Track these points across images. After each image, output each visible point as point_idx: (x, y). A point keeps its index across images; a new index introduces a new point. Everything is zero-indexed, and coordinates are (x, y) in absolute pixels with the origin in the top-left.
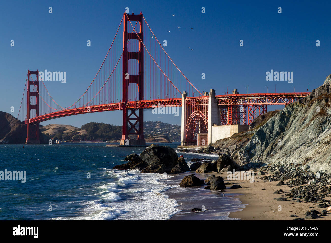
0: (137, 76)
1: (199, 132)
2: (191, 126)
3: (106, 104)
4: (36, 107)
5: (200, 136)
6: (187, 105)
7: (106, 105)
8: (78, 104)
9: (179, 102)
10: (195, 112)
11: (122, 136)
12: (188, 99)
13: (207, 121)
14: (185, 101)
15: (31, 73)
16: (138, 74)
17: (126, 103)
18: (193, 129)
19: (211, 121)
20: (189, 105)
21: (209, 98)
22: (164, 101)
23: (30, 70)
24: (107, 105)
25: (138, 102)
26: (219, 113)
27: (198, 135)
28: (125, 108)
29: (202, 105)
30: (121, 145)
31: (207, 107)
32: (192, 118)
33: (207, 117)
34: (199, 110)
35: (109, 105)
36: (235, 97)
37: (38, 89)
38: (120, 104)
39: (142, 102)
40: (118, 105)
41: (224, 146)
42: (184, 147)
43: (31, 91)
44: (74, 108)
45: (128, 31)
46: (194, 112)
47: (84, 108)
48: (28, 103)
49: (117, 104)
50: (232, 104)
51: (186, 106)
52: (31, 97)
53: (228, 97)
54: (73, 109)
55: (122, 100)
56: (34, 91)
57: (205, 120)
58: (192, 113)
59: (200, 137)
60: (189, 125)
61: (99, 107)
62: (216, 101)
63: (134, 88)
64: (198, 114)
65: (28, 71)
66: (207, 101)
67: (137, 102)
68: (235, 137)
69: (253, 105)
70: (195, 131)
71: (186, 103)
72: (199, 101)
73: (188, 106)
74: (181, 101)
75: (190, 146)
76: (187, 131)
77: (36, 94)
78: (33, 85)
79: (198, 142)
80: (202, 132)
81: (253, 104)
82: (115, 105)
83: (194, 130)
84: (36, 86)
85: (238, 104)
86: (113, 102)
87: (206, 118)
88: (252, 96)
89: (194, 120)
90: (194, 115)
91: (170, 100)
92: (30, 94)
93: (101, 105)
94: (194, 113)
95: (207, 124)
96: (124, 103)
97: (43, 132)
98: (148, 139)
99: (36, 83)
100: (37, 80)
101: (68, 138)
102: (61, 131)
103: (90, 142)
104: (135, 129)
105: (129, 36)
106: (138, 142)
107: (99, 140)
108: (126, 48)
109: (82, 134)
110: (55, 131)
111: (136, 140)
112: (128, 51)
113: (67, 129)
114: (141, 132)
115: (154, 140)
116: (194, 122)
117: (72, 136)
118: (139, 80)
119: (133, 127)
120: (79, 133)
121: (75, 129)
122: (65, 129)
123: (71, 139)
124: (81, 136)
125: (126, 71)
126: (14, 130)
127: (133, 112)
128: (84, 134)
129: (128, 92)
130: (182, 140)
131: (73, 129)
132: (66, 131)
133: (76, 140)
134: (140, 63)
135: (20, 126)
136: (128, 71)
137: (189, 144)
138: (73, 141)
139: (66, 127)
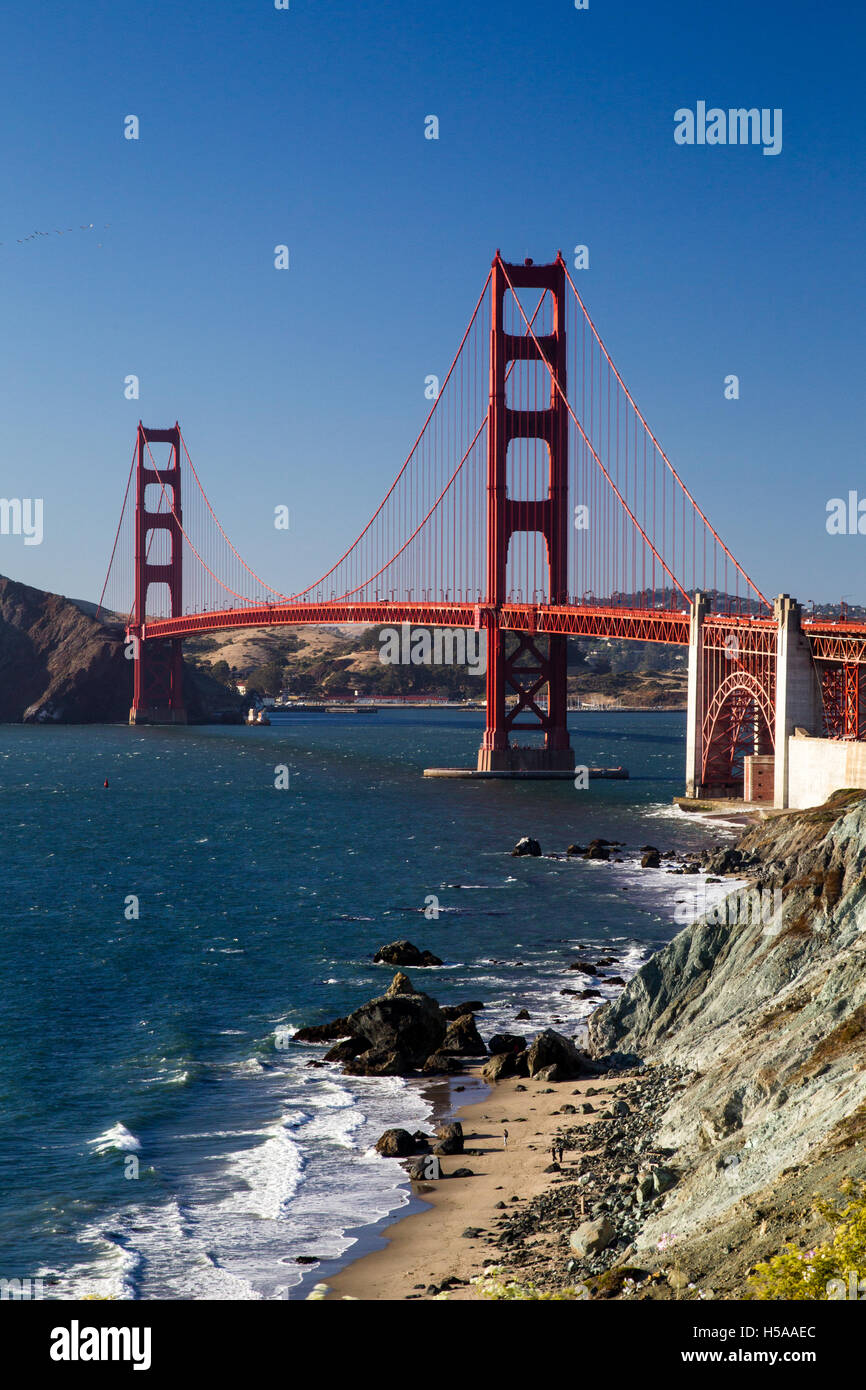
1: (756, 748)
2: (724, 724)
3: (429, 604)
4: (172, 574)
5: (754, 765)
6: (708, 647)
7: (428, 608)
8: (325, 589)
9: (682, 632)
10: (736, 677)
11: (485, 734)
12: (712, 623)
13: (772, 716)
14: (700, 631)
15: (148, 435)
16: (548, 496)
17: (498, 610)
18: (730, 734)
19: (787, 716)
20: (714, 648)
21: (779, 632)
22: (629, 620)
23: (146, 425)
24: (433, 608)
25: (542, 612)
26: (816, 688)
27: (748, 761)
28: (496, 630)
29: (756, 652)
30: (479, 770)
31: (773, 660)
32: (723, 696)
33: (773, 699)
34: (747, 670)
35: (441, 608)
37: (177, 504)
38: (477, 609)
39: (558, 610)
40: (471, 613)
42: (694, 804)
44: (314, 600)
45: (508, 330)
46: (732, 675)
47: (350, 607)
48: (137, 558)
49: (467, 609)
50: (857, 660)
51: (706, 650)
52: (150, 532)
53: (844, 635)
54: (309, 605)
55: (485, 595)
56: (164, 511)
57: (766, 709)
58: (723, 680)
59: (753, 770)
60: (714, 721)
61: (401, 610)
62: (804, 646)
63: (528, 548)
64: (743, 686)
65: (139, 429)
66: (771, 642)
67: (539, 612)
68: (813, 822)
70: (738, 745)
71: (707, 637)
72: (746, 635)
73: (711, 650)
74: (688, 626)
75: (715, 803)
76: (708, 743)
77: (171, 522)
78: (159, 486)
79: (747, 787)
80: (761, 752)
82: (460, 609)
83: (735, 740)
84: (169, 488)
86: (451, 600)
87: (769, 702)
89: (735, 706)
90: (732, 689)
91: (652, 620)
92: (146, 521)
93: (411, 604)
94: (729, 680)
95: (773, 726)
96: (492, 607)
97: (203, 658)
98: (636, 694)
99: (172, 477)
100: (172, 466)
101: (304, 685)
102: (280, 650)
103: (397, 703)
104: (536, 709)
105: (510, 348)
106: (545, 758)
107: (433, 694)
108: (500, 395)
109: (363, 666)
110: (254, 650)
111: (539, 751)
112: (509, 406)
113: (303, 645)
114: (556, 721)
115: (660, 699)
116: (734, 710)
117: (323, 674)
118: (550, 518)
119: (527, 700)
120: (351, 662)
121: (337, 645)
122: (293, 645)
123: (321, 690)
124: (360, 677)
125: (499, 486)
126: (85, 666)
127: (526, 641)
128: (373, 669)
129: (508, 566)
130: (690, 775)
131: (326, 643)
132: (301, 654)
133: (340, 691)
134: (554, 453)
135: (105, 649)
136: (509, 483)
137: (717, 791)
138: (328, 697)
139: (301, 637)
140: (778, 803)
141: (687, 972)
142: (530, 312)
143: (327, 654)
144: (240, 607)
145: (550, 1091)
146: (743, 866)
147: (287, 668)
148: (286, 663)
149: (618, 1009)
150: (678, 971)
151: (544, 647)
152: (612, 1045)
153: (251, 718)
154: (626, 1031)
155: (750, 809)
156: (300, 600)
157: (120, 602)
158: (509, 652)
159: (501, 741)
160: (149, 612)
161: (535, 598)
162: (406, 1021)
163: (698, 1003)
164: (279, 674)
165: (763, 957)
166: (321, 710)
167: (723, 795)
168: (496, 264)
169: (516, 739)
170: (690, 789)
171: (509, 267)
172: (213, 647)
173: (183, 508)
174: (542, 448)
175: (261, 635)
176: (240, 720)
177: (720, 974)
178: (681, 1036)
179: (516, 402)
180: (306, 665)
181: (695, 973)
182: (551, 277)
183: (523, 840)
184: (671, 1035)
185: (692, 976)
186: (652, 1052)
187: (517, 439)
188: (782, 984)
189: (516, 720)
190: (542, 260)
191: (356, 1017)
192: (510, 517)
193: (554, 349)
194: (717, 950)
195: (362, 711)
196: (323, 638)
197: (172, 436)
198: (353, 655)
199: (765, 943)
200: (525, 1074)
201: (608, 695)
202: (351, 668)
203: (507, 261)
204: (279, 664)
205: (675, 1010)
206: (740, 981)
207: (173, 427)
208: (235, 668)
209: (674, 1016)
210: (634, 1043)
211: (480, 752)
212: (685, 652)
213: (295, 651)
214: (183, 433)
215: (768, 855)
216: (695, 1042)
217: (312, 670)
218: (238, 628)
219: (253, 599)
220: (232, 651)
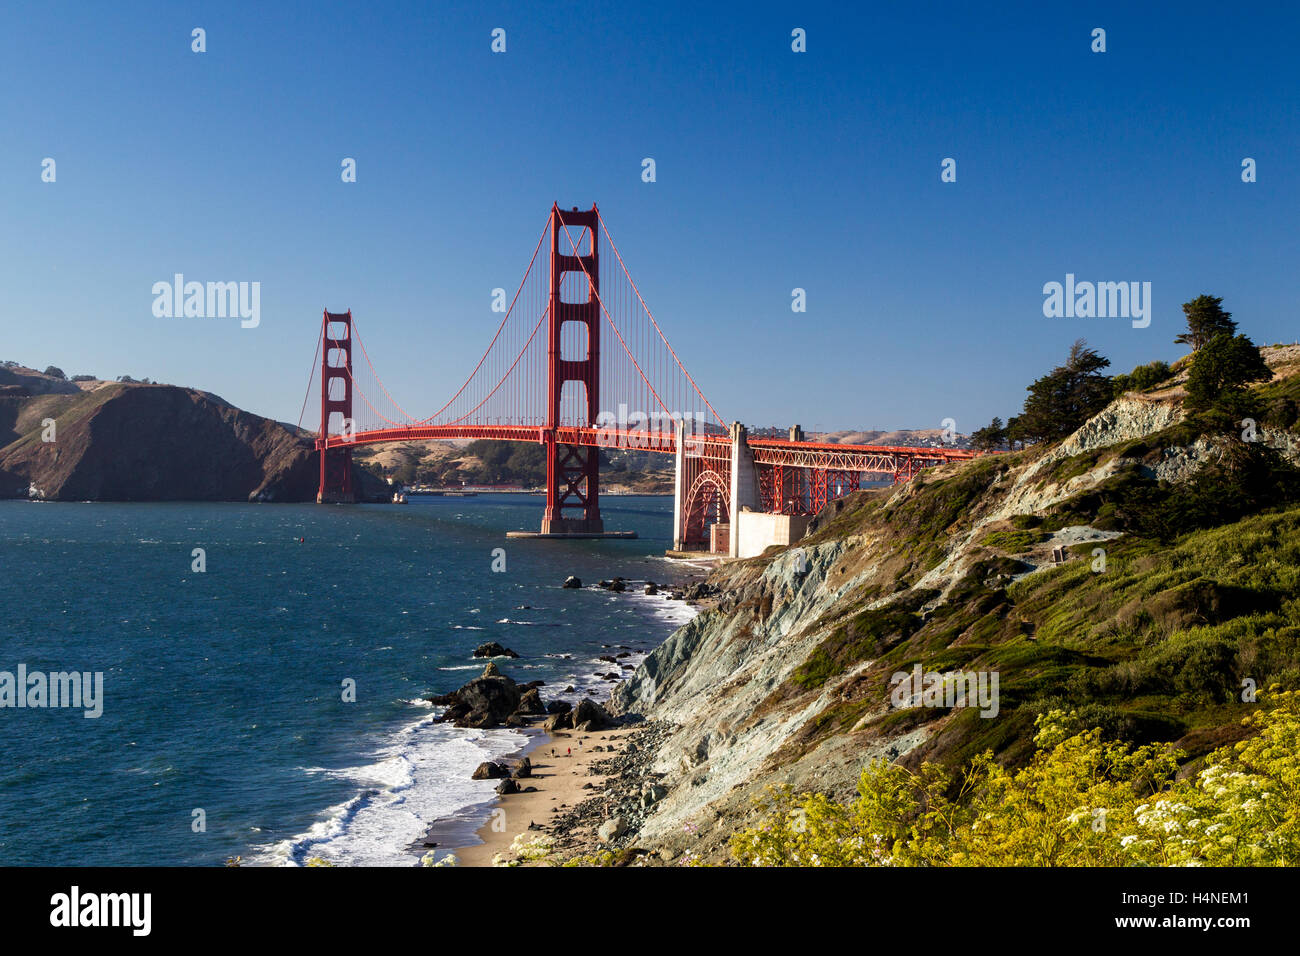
0: (587, 362)
1: (718, 519)
2: (698, 504)
4: (345, 407)
5: (717, 530)
10: (706, 474)
11: (546, 510)
13: (728, 499)
15: (331, 318)
16: (587, 358)
17: (554, 431)
18: (702, 510)
19: (738, 499)
21: (733, 445)
23: (329, 311)
24: (513, 429)
25: (582, 432)
26: (756, 481)
27: (713, 527)
29: (719, 458)
30: (542, 533)
31: (729, 463)
32: (698, 486)
33: (729, 488)
34: (713, 469)
35: (518, 429)
36: (788, 448)
37: (349, 361)
38: (541, 430)
39: (593, 431)
40: (537, 432)
41: (730, 584)
42: (679, 554)
43: (332, 364)
44: (437, 423)
45: (562, 252)
46: (703, 473)
47: (460, 428)
48: (323, 395)
49: (535, 430)
50: (782, 463)
52: (331, 379)
53: (774, 448)
54: (433, 427)
55: (547, 421)
56: (340, 366)
58: (697, 476)
59: (717, 533)
60: (692, 502)
61: (493, 430)
62: (749, 455)
63: (574, 392)
64: (711, 480)
65: (325, 313)
66: (728, 451)
67: (580, 432)
68: (754, 566)
69: (828, 471)
70: (706, 517)
72: (712, 447)
75: (692, 554)
76: (688, 515)
77: (345, 373)
78: (337, 350)
79: (713, 544)
80: (721, 522)
81: (826, 467)
82: (530, 430)
83: (705, 514)
84: (344, 351)
85: (795, 464)
86: (525, 424)
87: (726, 490)
88: (825, 450)
89: (705, 492)
90: (704, 482)
92: (329, 373)
93: (499, 427)
94: (702, 476)
95: (729, 505)
96: (551, 429)
97: (365, 461)
98: (642, 485)
99: (346, 345)
100: (346, 337)
101: (431, 478)
102: (414, 456)
103: (490, 490)
104: (579, 494)
105: (563, 264)
106: (584, 525)
107: (512, 484)
108: (556, 294)
109: (468, 466)
110: (397, 455)
111: (580, 520)
112: (562, 301)
113: (430, 452)
114: (592, 502)
115: (657, 488)
116: (705, 495)
117: (442, 471)
118: (588, 372)
119: (574, 488)
120: (460, 463)
121: (451, 453)
122: (423, 453)
123: (440, 481)
124: (466, 473)
125: (556, 351)
126: (289, 466)
127: (573, 451)
128: (475, 468)
129: (561, 402)
130: (676, 536)
131: (445, 451)
132: (428, 458)
133: (453, 482)
134: (591, 331)
135: (302, 455)
136: (562, 350)
137: (693, 546)
138: (445, 486)
139: (428, 448)
140: (732, 554)
141: (674, 662)
142: (575, 242)
143: (445, 458)
144: (389, 428)
145: (586, 737)
146: (710, 594)
147: (419, 468)
148: (420, 464)
149: (630, 685)
150: (668, 661)
151: (584, 454)
152: (626, 708)
153: (396, 499)
154: (635, 699)
155: (715, 558)
156: (428, 423)
157: (312, 425)
158: (562, 457)
159: (556, 514)
160: (331, 430)
161: (579, 423)
162: (494, 694)
163: (681, 681)
164: (414, 471)
165: (722, 651)
166: (441, 494)
167: (697, 549)
168: (554, 210)
169: (566, 513)
170: (677, 545)
171: (562, 212)
172: (372, 453)
173: (353, 364)
174: (582, 327)
175: (403, 446)
176: (389, 500)
177: (695, 662)
178: (670, 702)
179: (567, 298)
180: (431, 466)
181: (679, 662)
182: (589, 219)
183: (570, 578)
184: (664, 701)
185: (677, 664)
186: (651, 712)
187: (567, 322)
188: (734, 669)
189: (566, 501)
190: (584, 207)
191: (463, 691)
192: (563, 371)
193: (591, 265)
194: (693, 647)
195: (467, 495)
196: (444, 448)
197: (346, 318)
198: (462, 459)
199: (724, 642)
200: (570, 726)
201: (624, 485)
202: (460, 468)
203: (561, 208)
204: (413, 464)
205: (666, 686)
206: (707, 667)
207: (346, 311)
208: (385, 467)
209: (665, 689)
210: (640, 707)
211: (543, 522)
212: (673, 458)
213: (425, 456)
214: (353, 316)
215: (725, 587)
216: (679, 705)
217: (435, 469)
218: (388, 441)
219: (397, 423)
220: (383, 456)
